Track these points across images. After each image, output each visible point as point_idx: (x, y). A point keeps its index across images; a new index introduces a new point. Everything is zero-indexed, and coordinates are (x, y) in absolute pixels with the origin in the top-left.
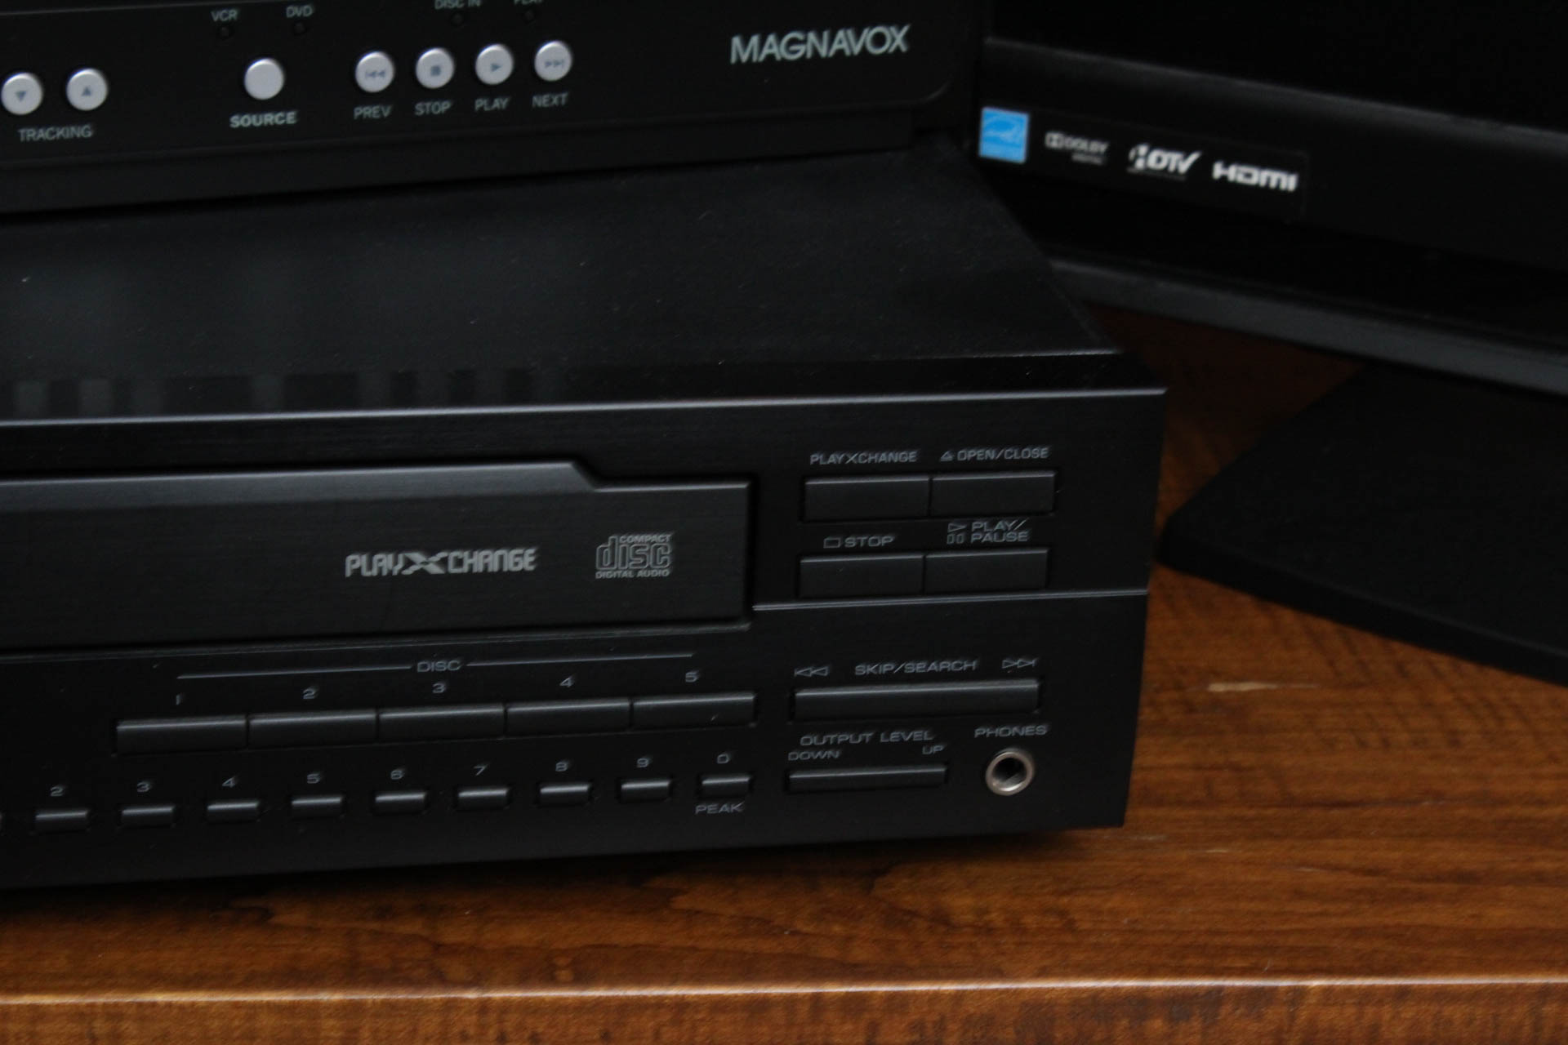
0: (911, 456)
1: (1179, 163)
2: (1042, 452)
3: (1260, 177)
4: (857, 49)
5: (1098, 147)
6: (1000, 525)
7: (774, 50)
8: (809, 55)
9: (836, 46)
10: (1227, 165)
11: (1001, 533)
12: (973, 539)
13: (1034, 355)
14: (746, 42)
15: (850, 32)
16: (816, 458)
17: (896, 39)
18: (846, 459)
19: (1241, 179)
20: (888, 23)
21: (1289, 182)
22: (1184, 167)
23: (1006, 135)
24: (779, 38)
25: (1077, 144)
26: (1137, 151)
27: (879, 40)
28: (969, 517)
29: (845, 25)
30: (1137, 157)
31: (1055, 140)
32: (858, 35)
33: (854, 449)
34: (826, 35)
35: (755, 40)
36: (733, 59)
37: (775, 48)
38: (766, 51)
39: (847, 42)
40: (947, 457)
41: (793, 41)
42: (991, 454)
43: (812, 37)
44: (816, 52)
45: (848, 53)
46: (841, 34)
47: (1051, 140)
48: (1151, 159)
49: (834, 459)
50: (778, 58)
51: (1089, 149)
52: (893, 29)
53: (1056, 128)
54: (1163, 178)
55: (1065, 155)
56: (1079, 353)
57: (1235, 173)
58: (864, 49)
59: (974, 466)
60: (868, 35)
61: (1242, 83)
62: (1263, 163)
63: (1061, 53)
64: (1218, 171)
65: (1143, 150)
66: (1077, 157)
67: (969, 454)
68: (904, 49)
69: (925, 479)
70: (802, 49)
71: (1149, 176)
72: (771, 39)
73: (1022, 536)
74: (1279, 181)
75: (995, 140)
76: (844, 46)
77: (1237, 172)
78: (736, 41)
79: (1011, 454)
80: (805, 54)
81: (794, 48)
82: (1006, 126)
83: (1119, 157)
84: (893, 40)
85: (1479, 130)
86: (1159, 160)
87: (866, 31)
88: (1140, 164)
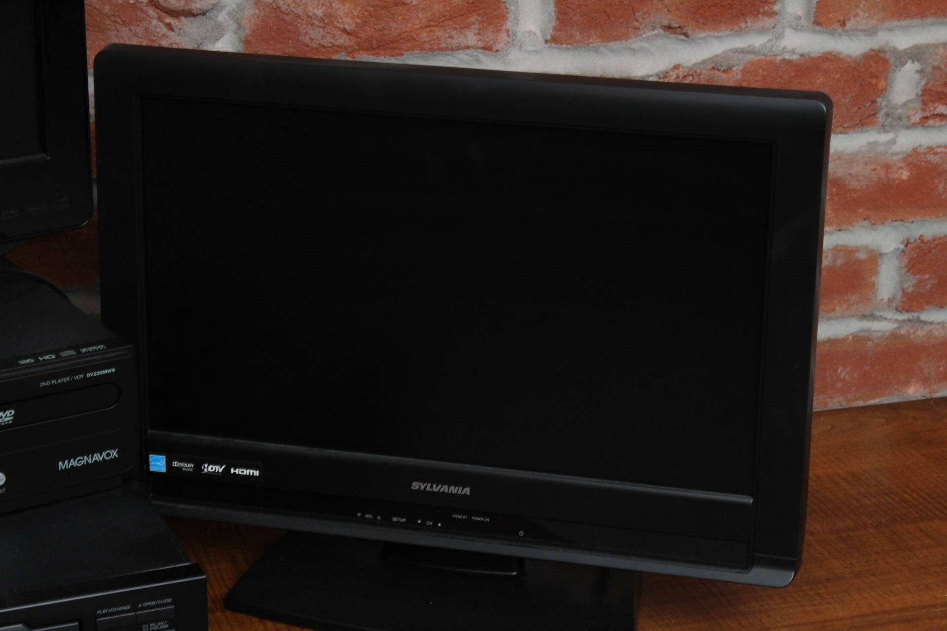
0: (129, 607)
1: (219, 469)
2: (169, 600)
3: (247, 472)
4: (101, 459)
5: (191, 465)
6: (159, 624)
7: (73, 464)
8: (85, 463)
9: (94, 459)
10: (235, 469)
11: (160, 626)
12: (151, 629)
13: (165, 568)
14: (63, 463)
15: (98, 454)
16: (98, 612)
17: (114, 453)
18: (108, 611)
19: (240, 473)
20: (111, 449)
21: (257, 473)
22: (221, 470)
23: (158, 463)
24: (75, 460)
25: (185, 465)
26: (204, 466)
27: (108, 455)
28: (149, 623)
29: (96, 452)
30: (204, 468)
31: (176, 464)
32: (101, 455)
33: (110, 608)
34: (90, 456)
35: (66, 462)
36: (60, 469)
37: (74, 463)
38: (70, 464)
39: (97, 457)
40: (140, 606)
41: (79, 460)
42: (153, 603)
43: (86, 457)
44: (87, 462)
45: (98, 460)
46: (95, 455)
47: (174, 464)
48: (209, 468)
49: (104, 611)
50: (75, 466)
51: (188, 466)
52: (113, 451)
53: (175, 460)
54: (214, 475)
55: (180, 469)
56: (179, 565)
57: (238, 471)
58: (103, 458)
59: (149, 607)
60: (104, 454)
61: (237, 441)
62: (247, 468)
63: (174, 434)
64: (232, 471)
65: (206, 466)
66: (184, 469)
67: (147, 604)
68: (117, 456)
69: (134, 614)
70: (83, 462)
71: (209, 474)
72: (72, 460)
73: (166, 626)
74: (253, 473)
75: (155, 465)
76: (97, 458)
77: (239, 471)
78: (60, 463)
79: (160, 602)
80: (84, 463)
81: (80, 462)
82: (158, 460)
83: (198, 468)
84: (113, 454)
85: (316, 452)
86: (212, 468)
87: (104, 453)
88: (206, 470)
